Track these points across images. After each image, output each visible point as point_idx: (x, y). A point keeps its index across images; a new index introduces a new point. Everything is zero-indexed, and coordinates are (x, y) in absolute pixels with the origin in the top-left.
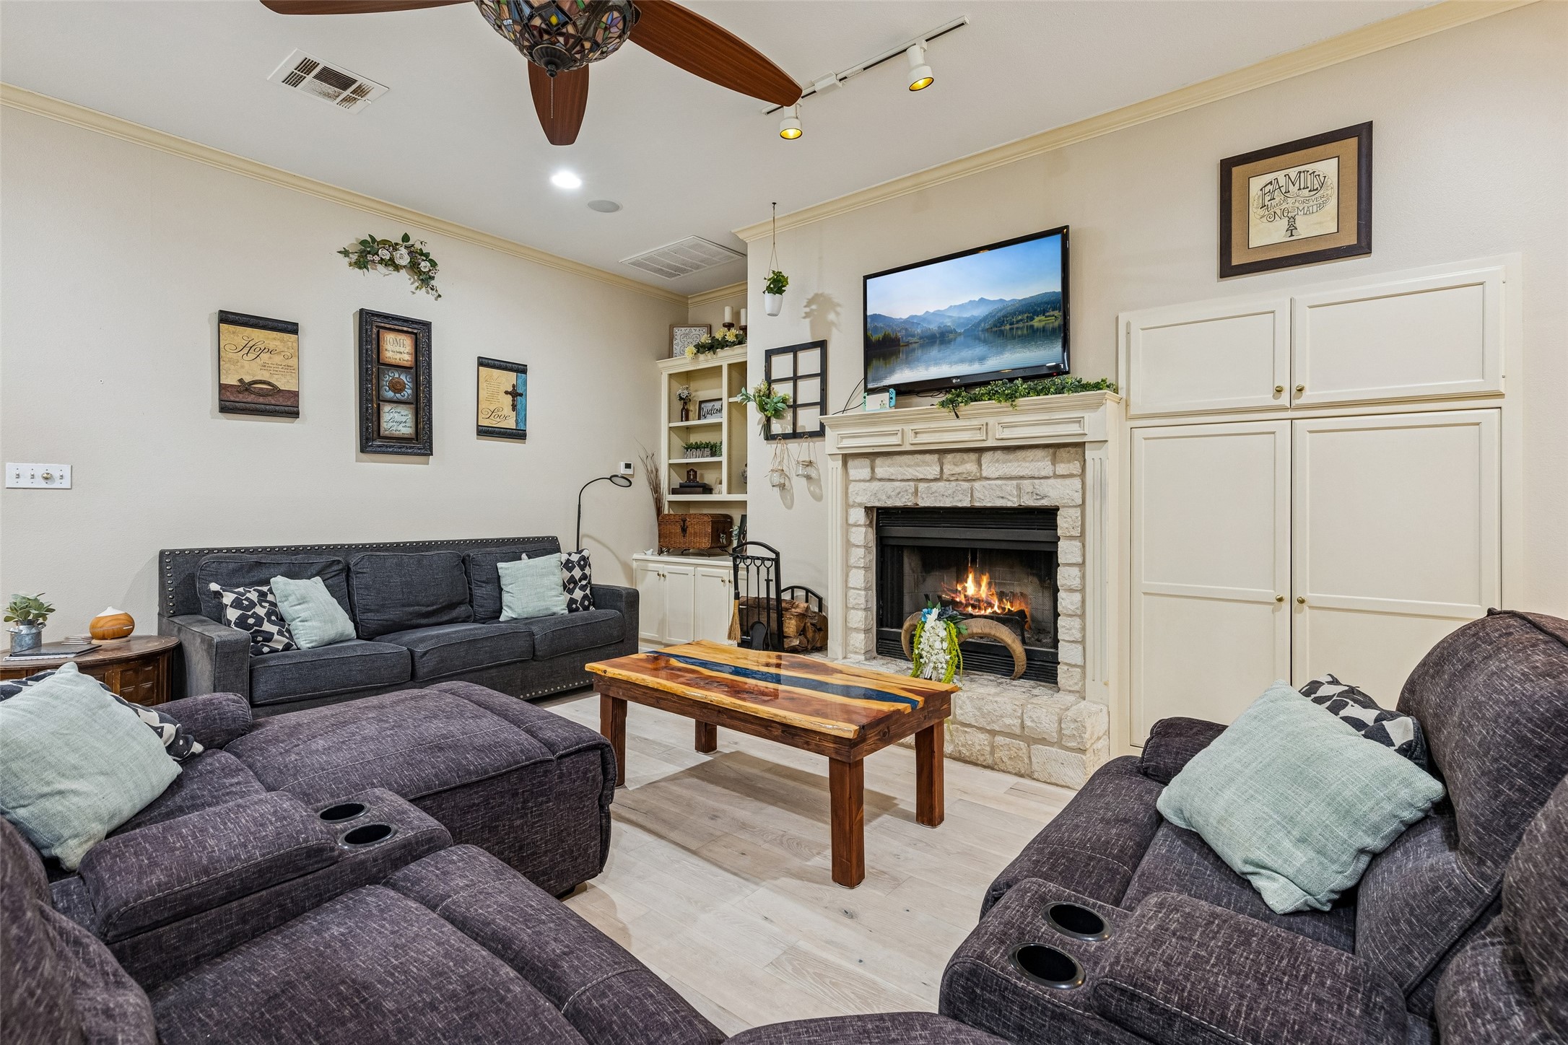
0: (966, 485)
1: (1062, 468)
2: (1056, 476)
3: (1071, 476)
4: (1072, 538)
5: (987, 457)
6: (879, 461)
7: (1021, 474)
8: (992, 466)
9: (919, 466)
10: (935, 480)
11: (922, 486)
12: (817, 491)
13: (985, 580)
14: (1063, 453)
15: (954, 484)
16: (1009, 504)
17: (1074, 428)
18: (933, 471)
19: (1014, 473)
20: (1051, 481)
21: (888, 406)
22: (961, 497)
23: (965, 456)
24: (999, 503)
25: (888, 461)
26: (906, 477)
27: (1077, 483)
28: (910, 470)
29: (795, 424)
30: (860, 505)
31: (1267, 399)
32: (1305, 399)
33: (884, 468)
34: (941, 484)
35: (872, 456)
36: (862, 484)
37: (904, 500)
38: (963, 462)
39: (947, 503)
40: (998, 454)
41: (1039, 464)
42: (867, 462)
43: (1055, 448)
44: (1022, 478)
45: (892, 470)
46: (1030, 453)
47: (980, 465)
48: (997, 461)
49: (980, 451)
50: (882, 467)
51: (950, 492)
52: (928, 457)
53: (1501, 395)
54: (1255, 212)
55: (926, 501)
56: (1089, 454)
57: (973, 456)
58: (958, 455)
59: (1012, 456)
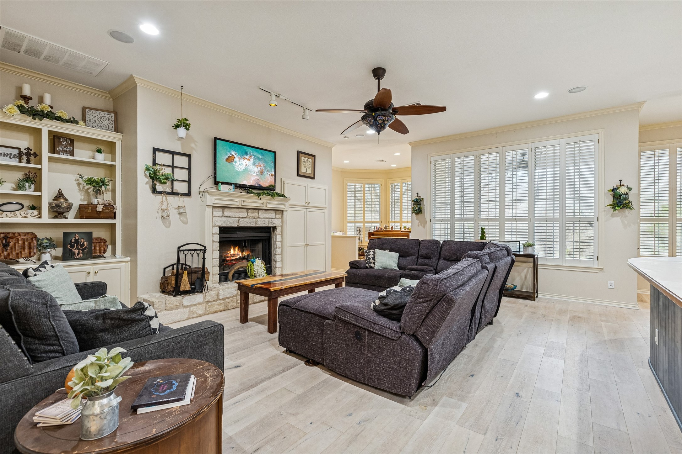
0: (254, 220)
1: (278, 216)
2: (276, 218)
3: (279, 218)
4: (279, 234)
5: (260, 212)
6: (226, 210)
7: (269, 217)
8: (262, 214)
9: (240, 213)
10: (245, 218)
11: (241, 219)
12: (185, 220)
13: (237, 249)
14: (277, 212)
15: (251, 219)
16: (266, 226)
17: (283, 206)
18: (245, 215)
19: (267, 217)
20: (275, 219)
21: (232, 191)
22: (253, 223)
23: (255, 211)
24: (264, 225)
25: (230, 210)
26: (236, 216)
27: (280, 220)
28: (237, 214)
29: (172, 188)
30: (217, 226)
31: (304, 204)
32: (310, 205)
33: (227, 213)
34: (247, 219)
35: (223, 208)
36: (218, 218)
37: (235, 224)
38: (254, 212)
39: (248, 225)
40: (263, 211)
41: (272, 215)
42: (221, 210)
43: (276, 211)
44: (269, 218)
45: (231, 213)
46: (271, 212)
47: (259, 213)
48: (263, 213)
49: (259, 210)
50: (227, 212)
51: (250, 222)
52: (243, 210)
53: (326, 208)
54: (302, 165)
55: (242, 225)
56: (284, 213)
57: (257, 211)
58: (253, 210)
59: (267, 212)
